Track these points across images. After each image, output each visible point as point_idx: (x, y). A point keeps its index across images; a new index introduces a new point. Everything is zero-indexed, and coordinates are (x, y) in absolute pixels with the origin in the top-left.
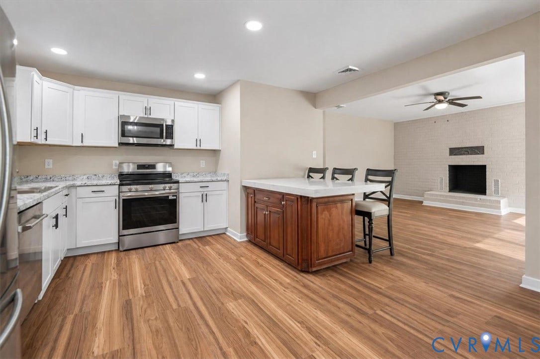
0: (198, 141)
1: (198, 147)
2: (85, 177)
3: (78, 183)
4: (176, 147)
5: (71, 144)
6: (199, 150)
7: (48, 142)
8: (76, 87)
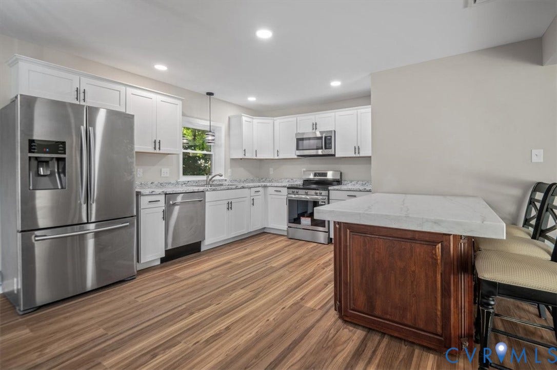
0: (357, 149)
1: (358, 155)
2: (287, 180)
3: (268, 184)
4: (337, 156)
5: (272, 158)
6: (358, 157)
7: (257, 158)
8: (275, 118)
